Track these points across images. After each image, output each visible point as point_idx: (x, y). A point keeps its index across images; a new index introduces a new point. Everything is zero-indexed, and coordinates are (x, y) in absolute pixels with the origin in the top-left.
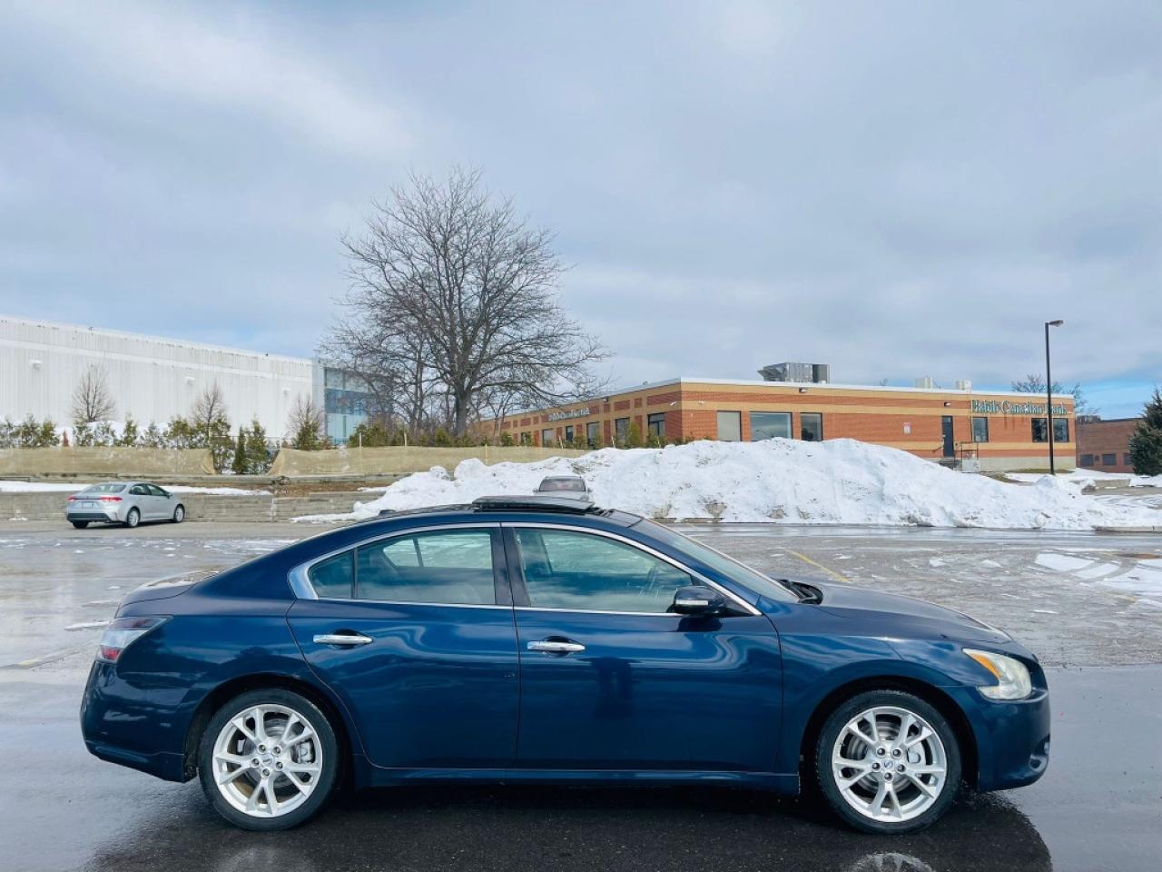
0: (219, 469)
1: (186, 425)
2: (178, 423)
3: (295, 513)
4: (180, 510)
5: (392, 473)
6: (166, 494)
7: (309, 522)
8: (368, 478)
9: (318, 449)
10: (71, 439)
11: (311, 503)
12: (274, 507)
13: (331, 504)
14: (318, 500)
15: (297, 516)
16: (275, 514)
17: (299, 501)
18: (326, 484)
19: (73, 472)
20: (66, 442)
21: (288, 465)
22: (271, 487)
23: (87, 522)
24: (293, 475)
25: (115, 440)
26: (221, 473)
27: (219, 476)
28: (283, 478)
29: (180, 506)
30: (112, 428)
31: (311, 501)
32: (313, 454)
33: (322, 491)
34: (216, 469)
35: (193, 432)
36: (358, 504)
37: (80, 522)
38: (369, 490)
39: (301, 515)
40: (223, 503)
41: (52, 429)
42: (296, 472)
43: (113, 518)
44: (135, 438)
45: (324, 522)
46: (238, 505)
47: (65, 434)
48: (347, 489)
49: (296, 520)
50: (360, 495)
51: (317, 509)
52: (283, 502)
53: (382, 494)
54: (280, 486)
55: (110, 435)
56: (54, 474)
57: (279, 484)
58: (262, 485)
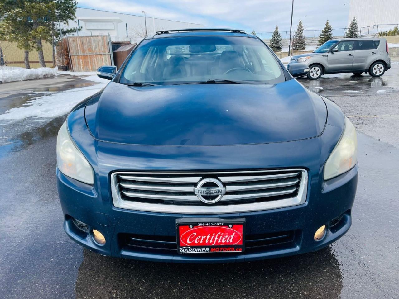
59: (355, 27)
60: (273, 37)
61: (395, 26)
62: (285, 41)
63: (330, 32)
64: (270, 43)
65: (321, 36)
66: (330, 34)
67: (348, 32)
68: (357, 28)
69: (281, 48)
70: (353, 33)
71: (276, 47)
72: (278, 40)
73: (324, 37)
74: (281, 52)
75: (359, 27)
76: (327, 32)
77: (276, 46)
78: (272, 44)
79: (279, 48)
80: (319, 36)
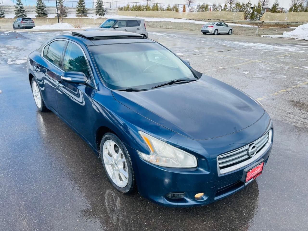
0: (246, 18)
1: (239, 4)
2: (238, 3)
3: (264, 34)
4: (231, 31)
5: (302, 22)
6: (227, 26)
7: (267, 37)
8: (292, 23)
9: (277, 13)
10: (212, 9)
11: (269, 31)
12: (257, 31)
13: (276, 31)
14: (272, 30)
15: (264, 35)
16: (257, 34)
17: (266, 30)
18: (277, 25)
19: (211, 18)
20: (210, 10)
21: (266, 17)
22: (259, 25)
23: (206, 33)
24: (267, 21)
25: (222, 9)
26: (246, 20)
27: (245, 21)
28: (263, 22)
29: (231, 29)
30: (221, 6)
31: (270, 30)
32: (275, 14)
33: (275, 27)
34: (245, 18)
35: (241, 7)
36: (285, 32)
37: (205, 33)
38: (291, 28)
39: (265, 35)
40: (244, 29)
41: (208, 6)
42: (268, 20)
43: (210, 32)
44: (226, 8)
45: (271, 37)
46: (247, 30)
47: (210, 8)
48: (284, 27)
49: (263, 36)
50: (287, 29)
51: (271, 33)
52: (261, 30)
53: (294, 29)
54: (262, 25)
55: (220, 8)
56: (206, 19)
57: (262, 24)
58: (256, 24)
59: (101, 2)
60: (38, 4)
61: (127, 3)
62: (49, 8)
63: (84, 4)
64: (36, 10)
65: (78, 7)
66: (84, 6)
67: (97, 5)
68: (102, 3)
69: (46, 14)
70: (101, 7)
71: (42, 14)
72: (43, 7)
73: (80, 7)
74: (48, 17)
75: (104, 2)
76: (82, 4)
77: (42, 12)
78: (38, 10)
79: (45, 14)
80: (77, 7)
